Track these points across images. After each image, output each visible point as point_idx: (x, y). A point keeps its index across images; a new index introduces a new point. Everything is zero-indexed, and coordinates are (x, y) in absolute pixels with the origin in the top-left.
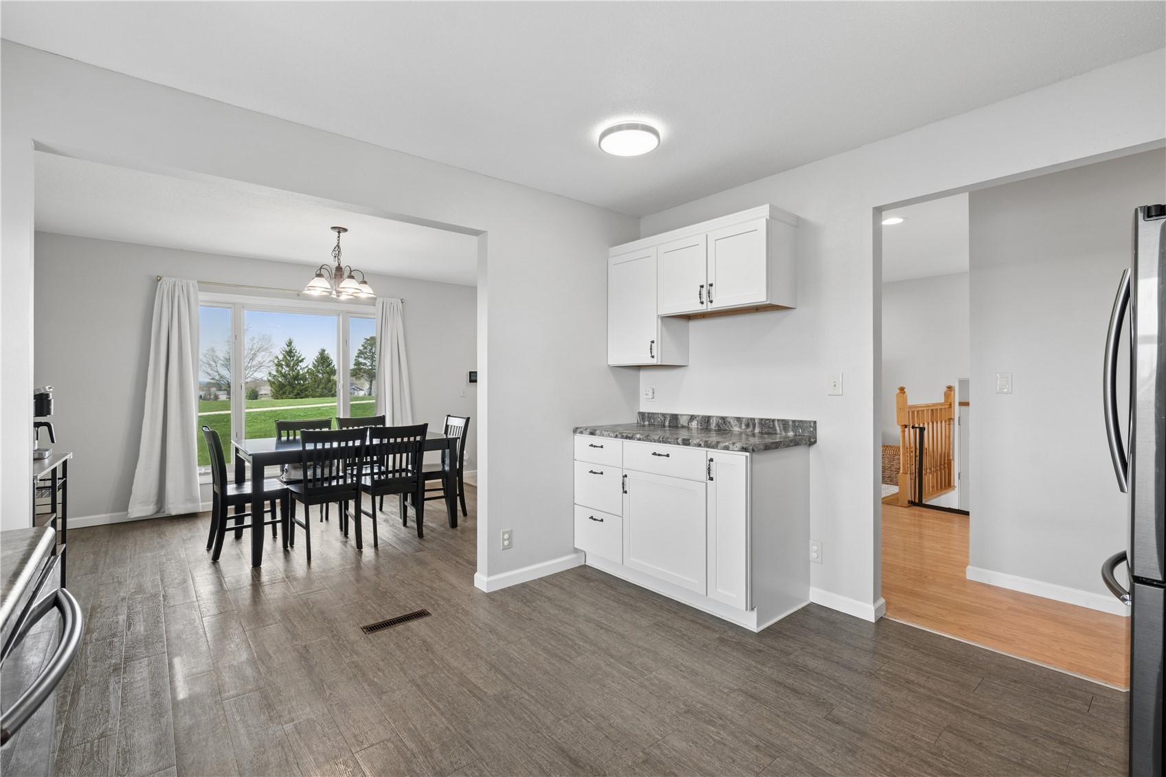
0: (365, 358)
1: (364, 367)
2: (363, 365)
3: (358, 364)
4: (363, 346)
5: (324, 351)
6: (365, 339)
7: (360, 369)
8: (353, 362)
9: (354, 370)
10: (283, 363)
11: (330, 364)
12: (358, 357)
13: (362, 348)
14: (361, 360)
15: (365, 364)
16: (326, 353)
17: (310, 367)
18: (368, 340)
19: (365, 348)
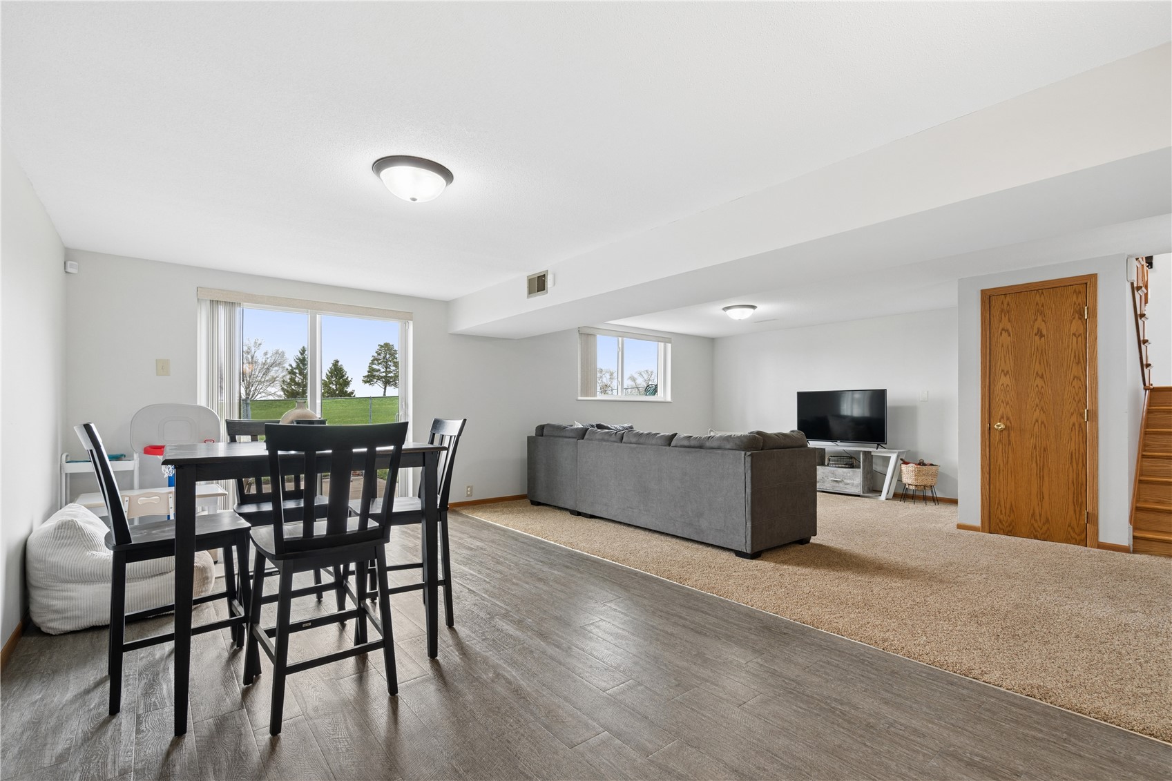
2: (377, 371)
5: (337, 362)
10: (297, 371)
11: (343, 376)
16: (339, 364)
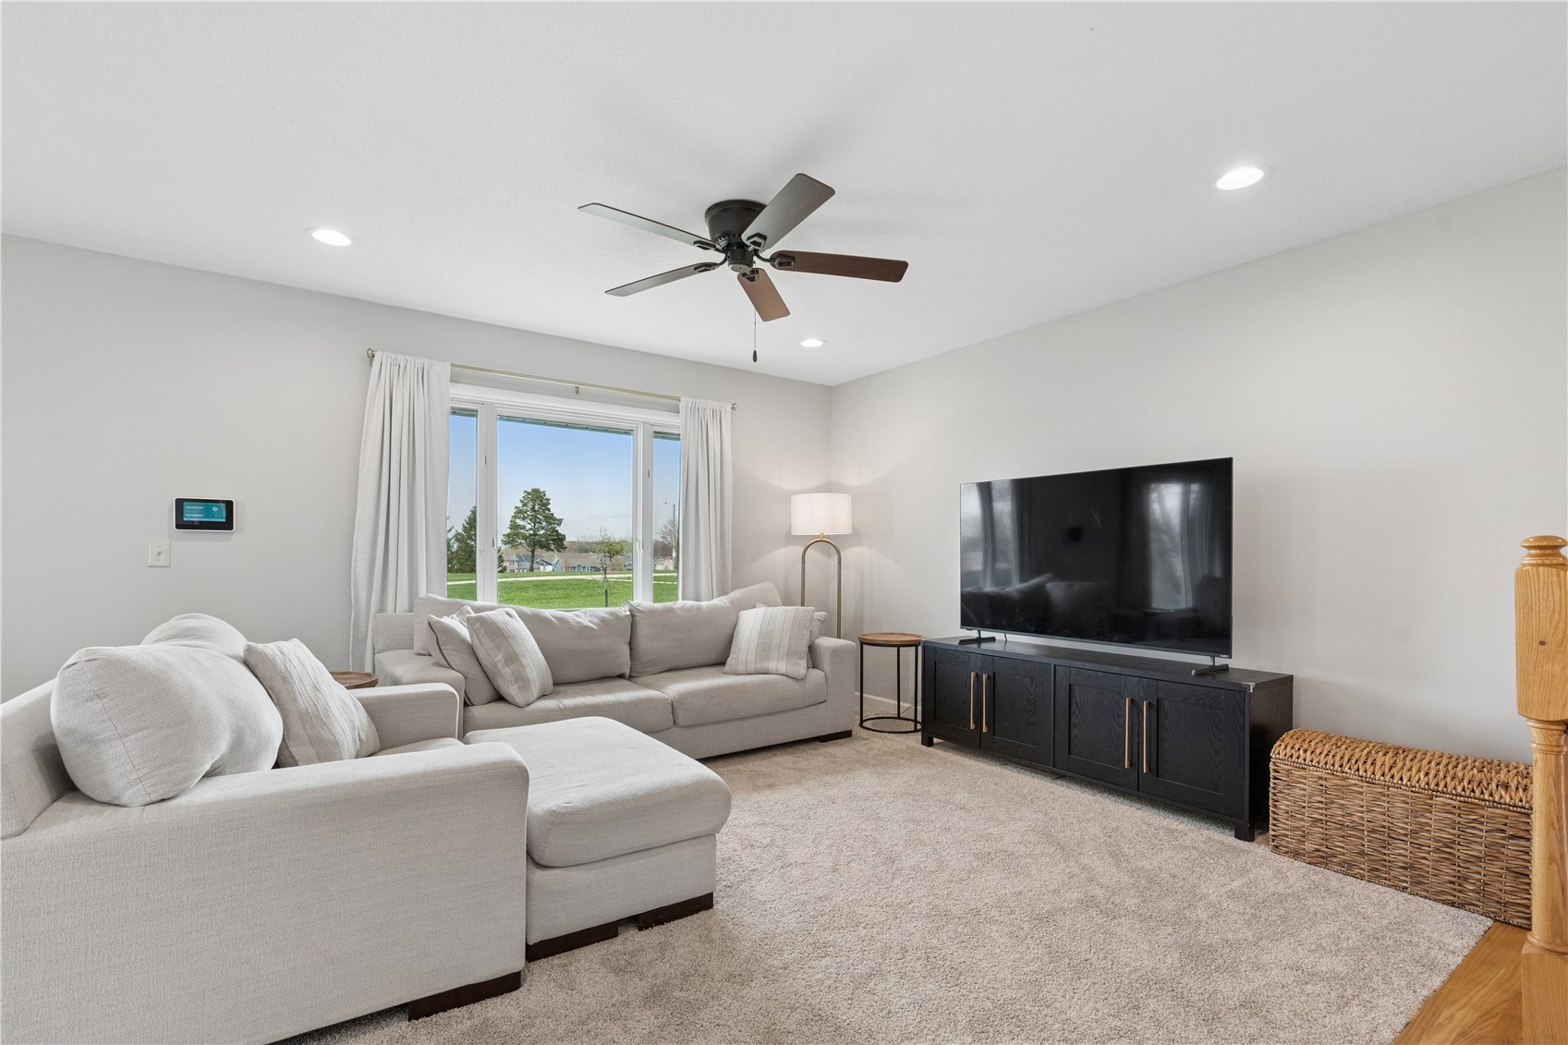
0: (524, 519)
1: (522, 531)
3: (514, 526)
4: (521, 501)
6: (525, 492)
7: (517, 535)
8: (508, 524)
9: (508, 535)
12: (515, 517)
13: (520, 505)
14: (519, 522)
15: (524, 527)
17: (460, 531)
18: (529, 493)
19: (525, 505)
